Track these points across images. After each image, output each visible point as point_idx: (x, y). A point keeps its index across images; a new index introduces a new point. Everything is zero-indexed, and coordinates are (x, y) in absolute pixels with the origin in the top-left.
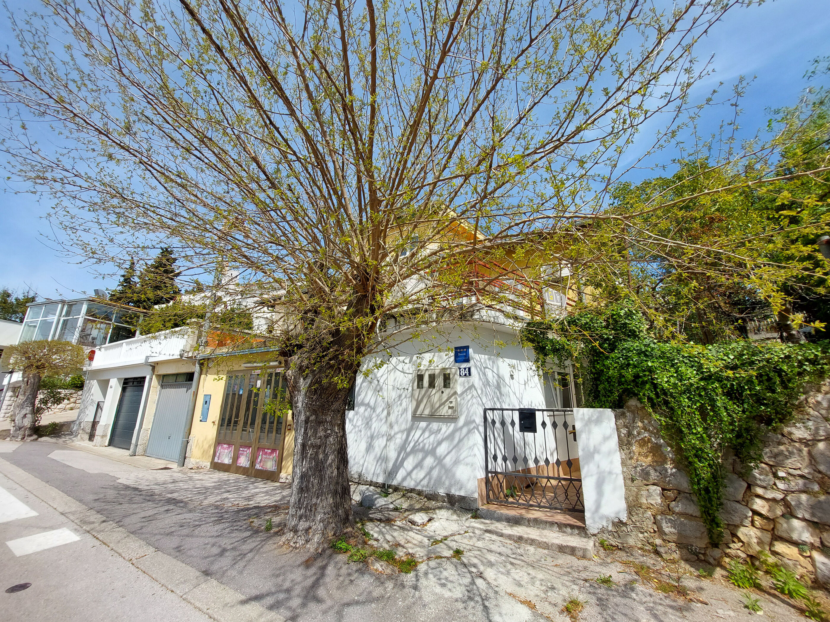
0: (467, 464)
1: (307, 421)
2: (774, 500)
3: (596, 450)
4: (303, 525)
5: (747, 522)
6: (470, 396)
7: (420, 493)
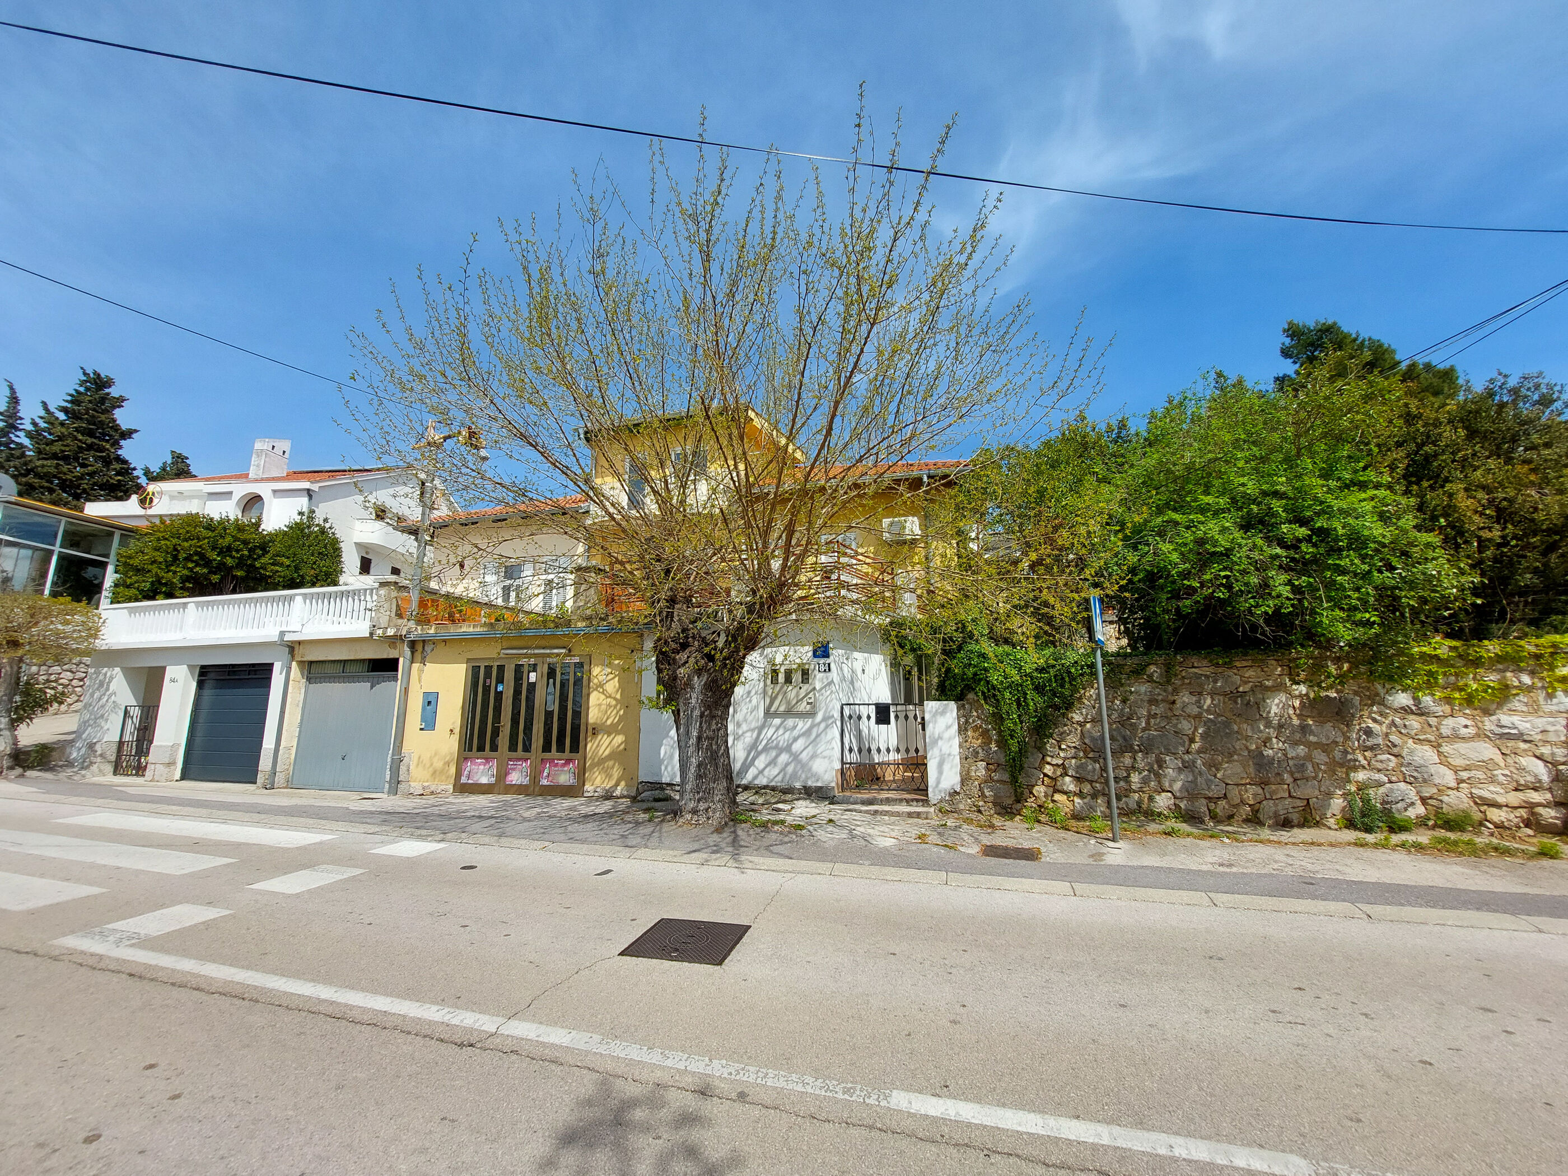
0: (825, 757)
1: (702, 715)
2: (1057, 765)
3: (940, 738)
4: (702, 806)
5: (1040, 782)
6: (829, 692)
7: (774, 789)
